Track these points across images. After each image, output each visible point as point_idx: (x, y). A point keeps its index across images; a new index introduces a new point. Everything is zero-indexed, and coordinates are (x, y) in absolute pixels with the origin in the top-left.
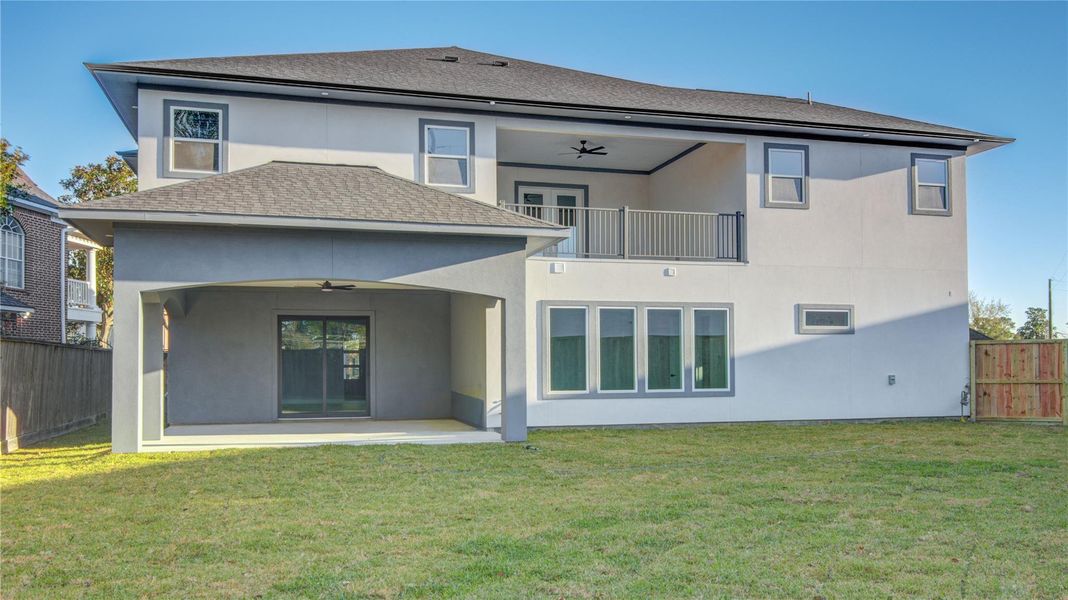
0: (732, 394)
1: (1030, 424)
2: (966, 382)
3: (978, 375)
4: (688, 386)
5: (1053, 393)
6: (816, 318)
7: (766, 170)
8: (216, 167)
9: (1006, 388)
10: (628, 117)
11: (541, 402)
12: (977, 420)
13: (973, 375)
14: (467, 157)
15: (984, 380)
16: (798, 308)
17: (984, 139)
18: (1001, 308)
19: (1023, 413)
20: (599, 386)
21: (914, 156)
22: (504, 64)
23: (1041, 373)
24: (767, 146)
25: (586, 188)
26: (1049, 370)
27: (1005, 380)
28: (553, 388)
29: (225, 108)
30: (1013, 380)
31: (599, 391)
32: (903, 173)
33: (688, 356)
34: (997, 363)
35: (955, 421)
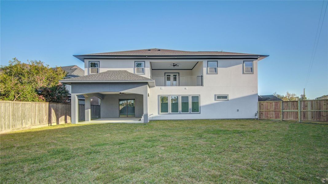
0: (200, 113)
1: (272, 120)
2: (257, 111)
3: (260, 109)
4: (190, 112)
5: (278, 113)
6: (219, 97)
7: (208, 67)
8: (98, 73)
9: (267, 112)
10: (176, 57)
11: (159, 115)
12: (260, 119)
13: (259, 109)
14: (144, 68)
15: (261, 110)
16: (215, 95)
17: (261, 56)
18: (294, 95)
19: (271, 118)
20: (171, 112)
21: (244, 61)
22: (160, 50)
23: (275, 108)
24: (208, 61)
25: (179, 73)
26: (277, 108)
27: (266, 110)
28: (161, 112)
29: (99, 62)
30: (268, 110)
31: (171, 113)
32: (241, 65)
33: (190, 106)
34: (265, 106)
35: (253, 119)
